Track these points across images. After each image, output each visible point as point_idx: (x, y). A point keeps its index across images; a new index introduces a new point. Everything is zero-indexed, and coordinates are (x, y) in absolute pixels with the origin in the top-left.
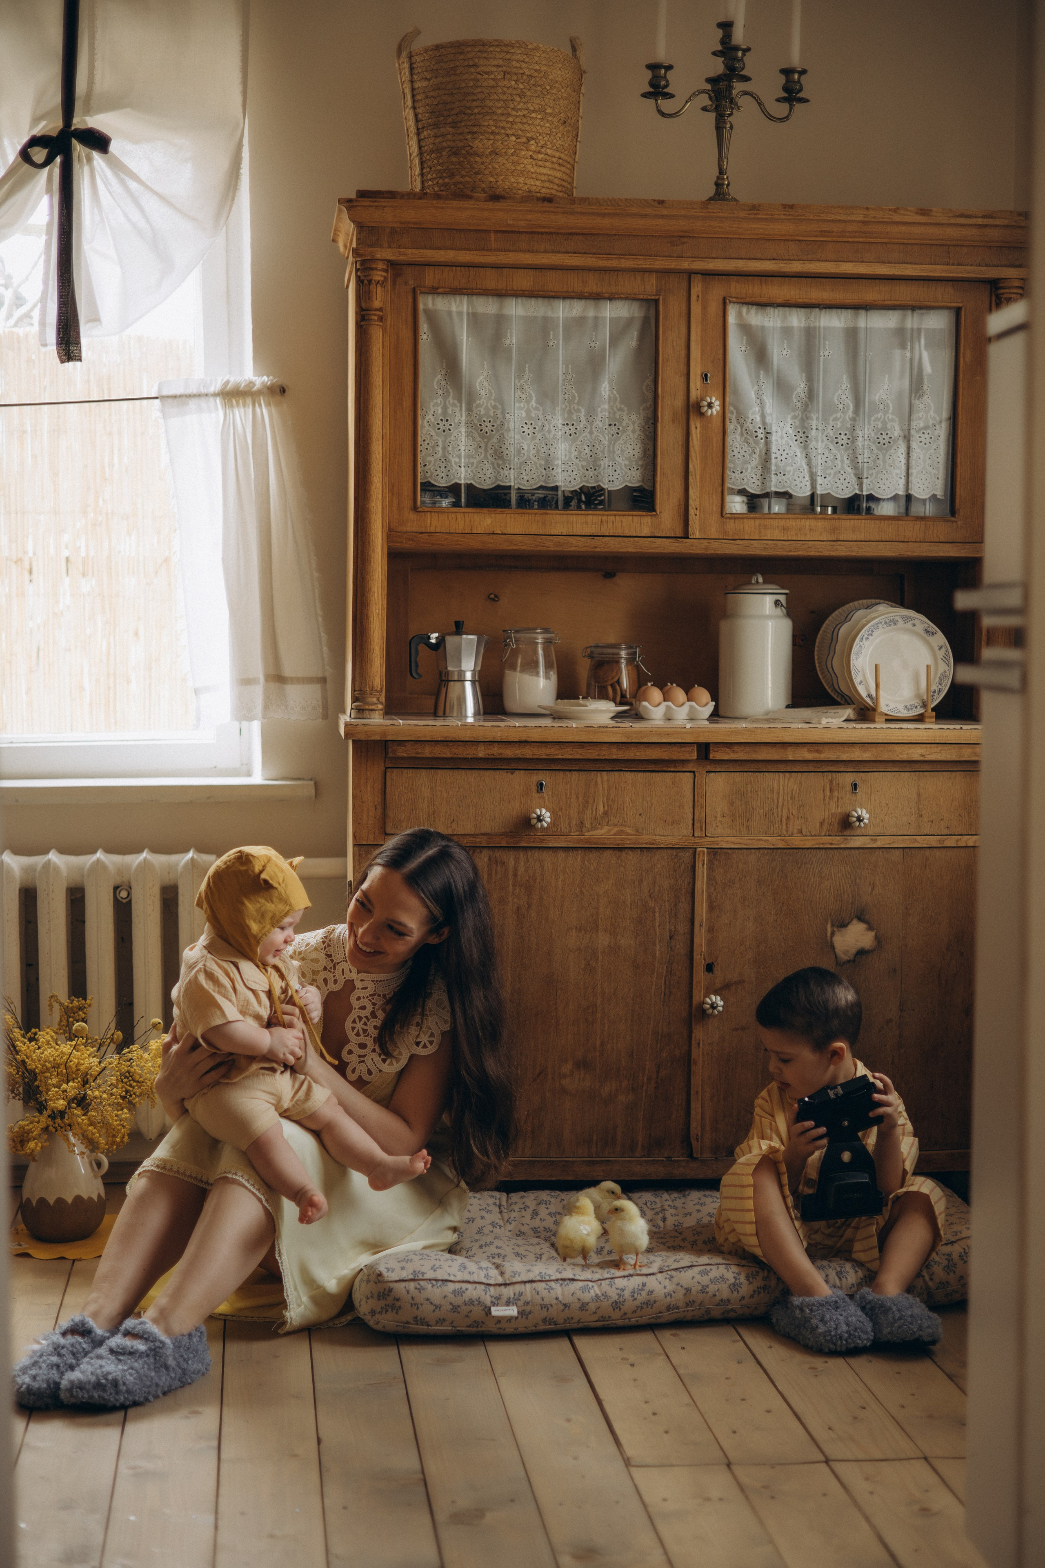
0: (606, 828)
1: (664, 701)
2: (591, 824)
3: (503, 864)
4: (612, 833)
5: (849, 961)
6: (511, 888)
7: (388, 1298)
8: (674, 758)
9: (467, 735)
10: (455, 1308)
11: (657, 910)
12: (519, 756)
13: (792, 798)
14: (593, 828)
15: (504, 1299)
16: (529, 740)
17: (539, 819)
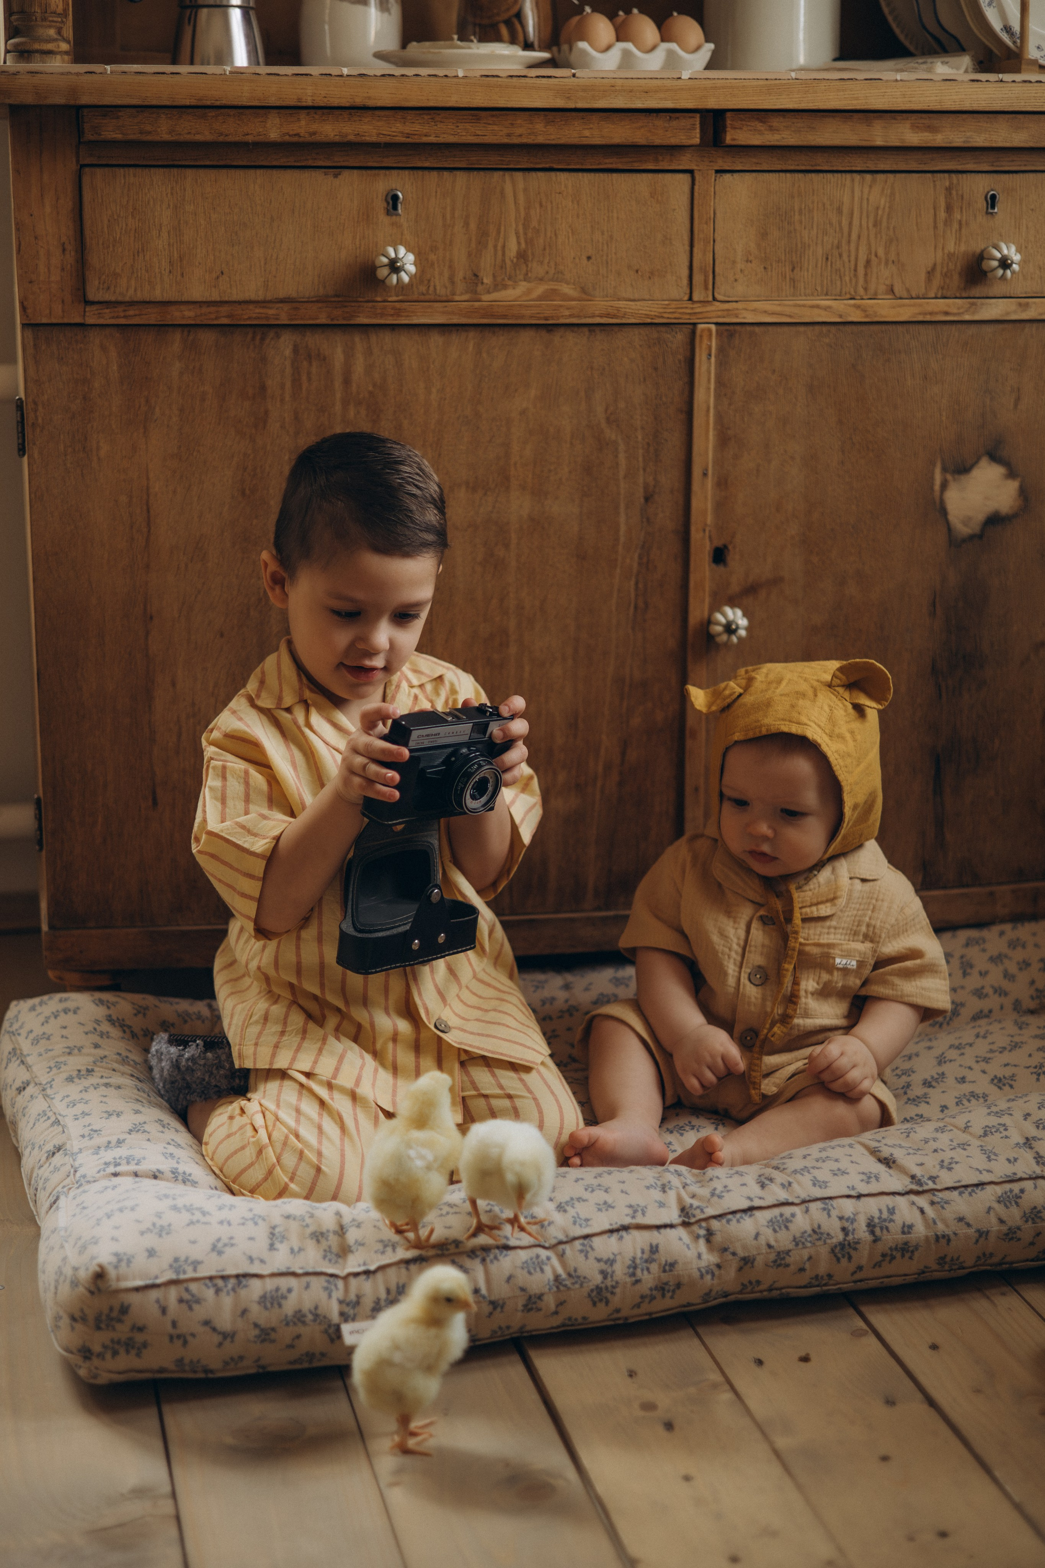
0: (523, 286)
1: (618, 39)
2: (494, 276)
3: (323, 359)
4: (535, 295)
5: (972, 537)
6: (338, 407)
7: (118, 1326)
8: (657, 141)
9: (244, 95)
10: (266, 1334)
11: (622, 447)
12: (351, 138)
13: (875, 225)
14: (498, 286)
15: (368, 1302)
16: (371, 103)
17: (394, 266)
